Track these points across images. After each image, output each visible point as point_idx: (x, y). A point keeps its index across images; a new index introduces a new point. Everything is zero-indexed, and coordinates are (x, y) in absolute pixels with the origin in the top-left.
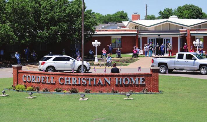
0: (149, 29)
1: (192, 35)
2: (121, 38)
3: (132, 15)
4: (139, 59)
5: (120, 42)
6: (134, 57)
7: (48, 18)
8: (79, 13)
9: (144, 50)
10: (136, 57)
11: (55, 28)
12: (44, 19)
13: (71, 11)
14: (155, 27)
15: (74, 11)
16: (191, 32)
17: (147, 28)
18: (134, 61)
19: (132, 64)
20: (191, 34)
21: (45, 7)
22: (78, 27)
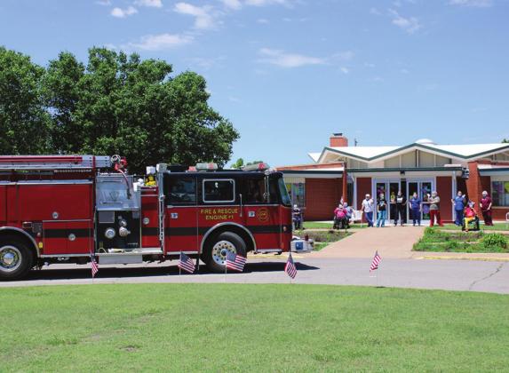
0: (372, 164)
1: (482, 174)
2: (303, 181)
4: (352, 233)
5: (302, 192)
6: (338, 228)
7: (93, 113)
8: (182, 103)
9: (364, 210)
10: (343, 228)
11: (111, 140)
12: (83, 116)
13: (159, 95)
14: (385, 161)
15: (166, 94)
16: (481, 167)
17: (367, 164)
18: (340, 236)
19: (332, 245)
20: (479, 170)
21: (89, 83)
22: (178, 140)
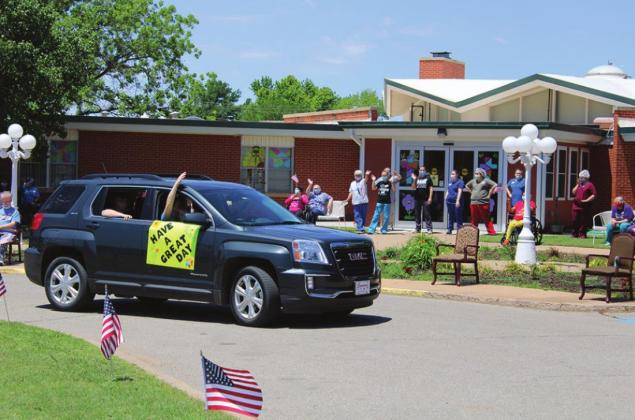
1: (625, 138)
3: (421, 61)
5: (290, 163)
9: (350, 201)
14: (491, 108)
16: (625, 124)
17: (455, 112)
